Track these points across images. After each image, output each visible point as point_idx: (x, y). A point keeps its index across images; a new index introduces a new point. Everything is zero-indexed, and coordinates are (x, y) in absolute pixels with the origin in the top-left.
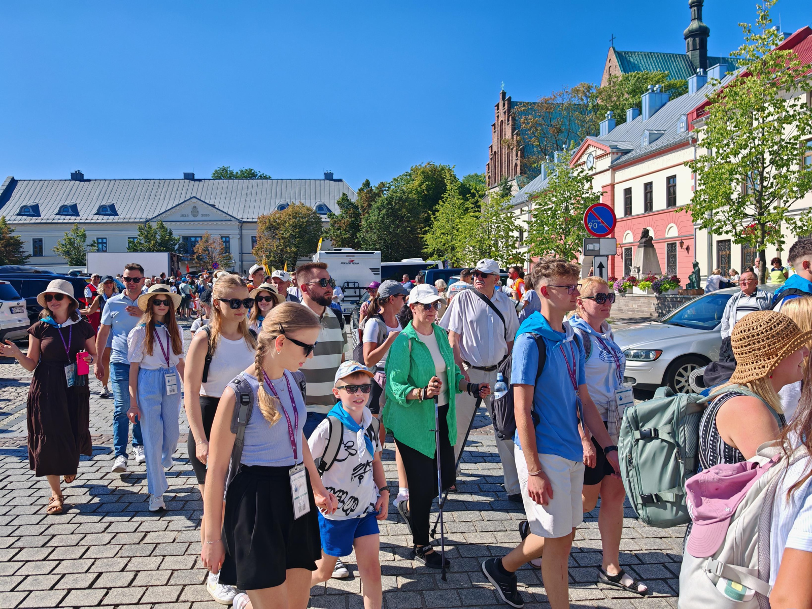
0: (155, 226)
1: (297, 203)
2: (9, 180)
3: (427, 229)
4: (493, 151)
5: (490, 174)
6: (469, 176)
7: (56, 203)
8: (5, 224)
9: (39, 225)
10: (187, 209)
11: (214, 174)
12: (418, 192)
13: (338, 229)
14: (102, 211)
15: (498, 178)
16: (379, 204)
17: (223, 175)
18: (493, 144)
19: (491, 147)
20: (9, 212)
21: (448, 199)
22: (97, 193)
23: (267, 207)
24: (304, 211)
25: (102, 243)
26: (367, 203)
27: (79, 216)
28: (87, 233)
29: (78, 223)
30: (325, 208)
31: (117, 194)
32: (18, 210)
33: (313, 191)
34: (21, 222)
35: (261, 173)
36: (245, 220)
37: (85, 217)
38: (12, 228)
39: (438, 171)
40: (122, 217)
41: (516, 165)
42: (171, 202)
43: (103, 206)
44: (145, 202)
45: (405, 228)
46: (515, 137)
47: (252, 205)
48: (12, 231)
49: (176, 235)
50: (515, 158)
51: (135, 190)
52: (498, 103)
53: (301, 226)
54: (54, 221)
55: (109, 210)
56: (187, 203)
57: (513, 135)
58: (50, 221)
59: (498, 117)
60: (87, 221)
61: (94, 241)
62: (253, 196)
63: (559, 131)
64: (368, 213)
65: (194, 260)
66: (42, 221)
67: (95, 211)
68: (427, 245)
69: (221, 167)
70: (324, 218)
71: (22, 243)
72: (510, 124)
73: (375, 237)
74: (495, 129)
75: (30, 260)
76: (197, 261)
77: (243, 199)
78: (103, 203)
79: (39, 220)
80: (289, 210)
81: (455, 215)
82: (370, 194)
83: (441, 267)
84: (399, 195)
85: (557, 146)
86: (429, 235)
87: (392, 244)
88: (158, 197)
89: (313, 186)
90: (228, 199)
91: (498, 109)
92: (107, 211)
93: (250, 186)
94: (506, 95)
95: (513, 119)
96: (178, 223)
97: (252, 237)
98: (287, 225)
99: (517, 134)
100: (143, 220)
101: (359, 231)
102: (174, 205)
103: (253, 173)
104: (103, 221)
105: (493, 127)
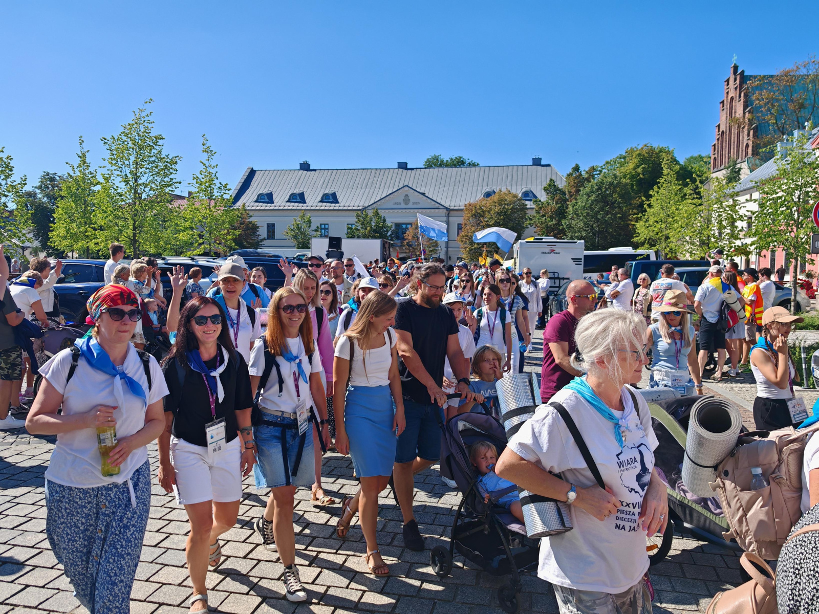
0: (370, 213)
1: (504, 190)
2: (249, 170)
3: (639, 216)
4: (721, 130)
5: (716, 156)
6: (692, 157)
7: (287, 191)
8: (245, 210)
9: (273, 211)
10: (399, 197)
11: (426, 162)
12: (633, 175)
13: (544, 216)
14: (326, 199)
15: (726, 160)
16: (587, 190)
17: (434, 163)
18: (721, 122)
19: (719, 126)
20: (248, 200)
21: (664, 185)
22: (321, 182)
23: (474, 195)
24: (508, 198)
25: (325, 229)
26: (574, 189)
27: (305, 203)
28: (313, 219)
29: (305, 210)
30: (531, 195)
31: (339, 183)
32: (256, 197)
33: (520, 177)
34: (258, 208)
35: (470, 161)
36: (452, 208)
37: (310, 204)
38: (251, 213)
39: (656, 153)
40: (342, 204)
41: (747, 146)
42: (386, 191)
43: (326, 194)
44: (363, 190)
45: (615, 215)
46: (747, 114)
47: (460, 193)
48: (251, 216)
49: (389, 222)
50: (746, 138)
51: (354, 179)
52: (729, 79)
53: (505, 212)
54: (285, 208)
55: (331, 198)
56: (400, 191)
57: (744, 113)
58: (281, 208)
59: (728, 93)
60: (312, 208)
61: (318, 227)
62: (461, 183)
63: (802, 106)
64: (576, 199)
65: (404, 246)
66: (275, 208)
67: (319, 199)
68: (638, 233)
69: (433, 155)
70: (529, 204)
71: (258, 227)
72: (742, 101)
73: (581, 224)
74: (723, 106)
75: (265, 242)
76: (407, 247)
77: (452, 187)
78: (326, 192)
79: (272, 206)
80: (495, 198)
81: (671, 202)
82: (578, 179)
83: (653, 258)
84: (609, 180)
85: (798, 123)
86: (642, 223)
87: (599, 232)
88: (374, 186)
89: (520, 173)
90: (437, 187)
91: (728, 85)
92: (329, 199)
93: (459, 174)
94: (739, 68)
95: (746, 95)
96: (391, 211)
97: (458, 224)
98: (492, 212)
99: (749, 112)
100: (360, 208)
101: (565, 218)
102: (388, 194)
103: (462, 161)
104: (326, 208)
105: (722, 104)
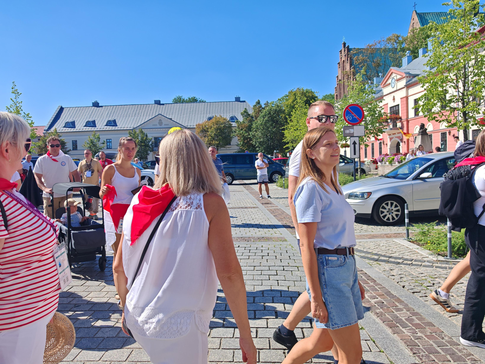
0: (139, 131)
1: (219, 116)
2: (60, 108)
3: (285, 127)
7: (84, 120)
8: (57, 132)
9: (75, 133)
11: (174, 100)
13: (242, 130)
14: (109, 124)
16: (263, 114)
17: (179, 101)
19: (338, 77)
20: (59, 126)
22: (106, 113)
23: (202, 119)
24: (222, 121)
25: (109, 142)
27: (96, 126)
28: (101, 137)
29: (96, 131)
30: (235, 118)
31: (117, 114)
32: (64, 124)
33: (228, 108)
34: (65, 131)
35: (200, 99)
36: (189, 127)
40: (120, 127)
42: (147, 117)
43: (110, 121)
44: (133, 118)
46: (352, 70)
47: (193, 118)
48: (61, 136)
49: (150, 136)
51: (127, 111)
52: (341, 50)
53: (220, 129)
54: (83, 130)
55: (112, 123)
56: (156, 118)
58: (80, 130)
59: (341, 58)
60: (100, 130)
61: (105, 141)
62: (194, 112)
63: (379, 65)
66: (77, 131)
67: (105, 124)
69: (178, 96)
70: (234, 124)
71: (66, 143)
72: (349, 62)
73: (260, 134)
75: (71, 152)
77: (188, 115)
82: (260, 109)
85: (377, 74)
86: (286, 131)
87: (271, 139)
88: (140, 115)
89: (228, 106)
90: (179, 115)
91: (341, 53)
93: (192, 106)
94: (346, 44)
95: (351, 60)
96: (151, 130)
100: (132, 128)
102: (149, 119)
103: (196, 99)
104: (109, 129)
105: (338, 65)
